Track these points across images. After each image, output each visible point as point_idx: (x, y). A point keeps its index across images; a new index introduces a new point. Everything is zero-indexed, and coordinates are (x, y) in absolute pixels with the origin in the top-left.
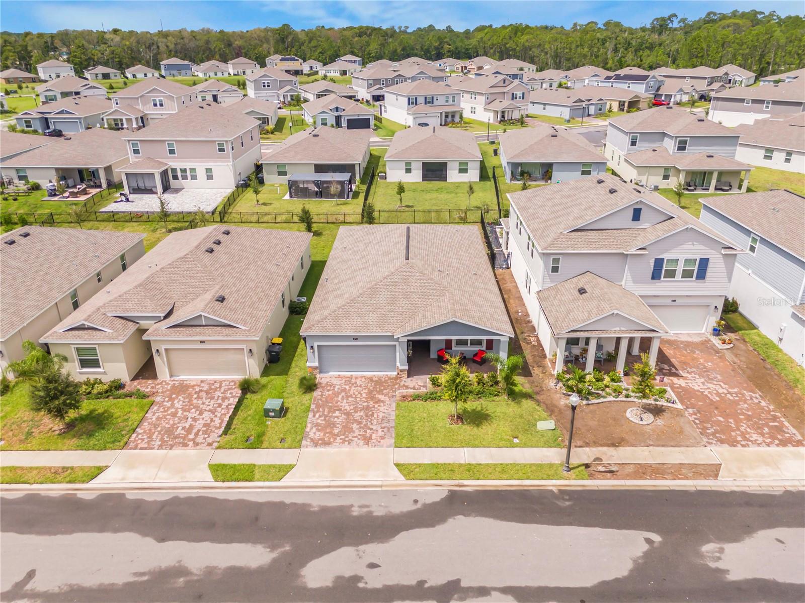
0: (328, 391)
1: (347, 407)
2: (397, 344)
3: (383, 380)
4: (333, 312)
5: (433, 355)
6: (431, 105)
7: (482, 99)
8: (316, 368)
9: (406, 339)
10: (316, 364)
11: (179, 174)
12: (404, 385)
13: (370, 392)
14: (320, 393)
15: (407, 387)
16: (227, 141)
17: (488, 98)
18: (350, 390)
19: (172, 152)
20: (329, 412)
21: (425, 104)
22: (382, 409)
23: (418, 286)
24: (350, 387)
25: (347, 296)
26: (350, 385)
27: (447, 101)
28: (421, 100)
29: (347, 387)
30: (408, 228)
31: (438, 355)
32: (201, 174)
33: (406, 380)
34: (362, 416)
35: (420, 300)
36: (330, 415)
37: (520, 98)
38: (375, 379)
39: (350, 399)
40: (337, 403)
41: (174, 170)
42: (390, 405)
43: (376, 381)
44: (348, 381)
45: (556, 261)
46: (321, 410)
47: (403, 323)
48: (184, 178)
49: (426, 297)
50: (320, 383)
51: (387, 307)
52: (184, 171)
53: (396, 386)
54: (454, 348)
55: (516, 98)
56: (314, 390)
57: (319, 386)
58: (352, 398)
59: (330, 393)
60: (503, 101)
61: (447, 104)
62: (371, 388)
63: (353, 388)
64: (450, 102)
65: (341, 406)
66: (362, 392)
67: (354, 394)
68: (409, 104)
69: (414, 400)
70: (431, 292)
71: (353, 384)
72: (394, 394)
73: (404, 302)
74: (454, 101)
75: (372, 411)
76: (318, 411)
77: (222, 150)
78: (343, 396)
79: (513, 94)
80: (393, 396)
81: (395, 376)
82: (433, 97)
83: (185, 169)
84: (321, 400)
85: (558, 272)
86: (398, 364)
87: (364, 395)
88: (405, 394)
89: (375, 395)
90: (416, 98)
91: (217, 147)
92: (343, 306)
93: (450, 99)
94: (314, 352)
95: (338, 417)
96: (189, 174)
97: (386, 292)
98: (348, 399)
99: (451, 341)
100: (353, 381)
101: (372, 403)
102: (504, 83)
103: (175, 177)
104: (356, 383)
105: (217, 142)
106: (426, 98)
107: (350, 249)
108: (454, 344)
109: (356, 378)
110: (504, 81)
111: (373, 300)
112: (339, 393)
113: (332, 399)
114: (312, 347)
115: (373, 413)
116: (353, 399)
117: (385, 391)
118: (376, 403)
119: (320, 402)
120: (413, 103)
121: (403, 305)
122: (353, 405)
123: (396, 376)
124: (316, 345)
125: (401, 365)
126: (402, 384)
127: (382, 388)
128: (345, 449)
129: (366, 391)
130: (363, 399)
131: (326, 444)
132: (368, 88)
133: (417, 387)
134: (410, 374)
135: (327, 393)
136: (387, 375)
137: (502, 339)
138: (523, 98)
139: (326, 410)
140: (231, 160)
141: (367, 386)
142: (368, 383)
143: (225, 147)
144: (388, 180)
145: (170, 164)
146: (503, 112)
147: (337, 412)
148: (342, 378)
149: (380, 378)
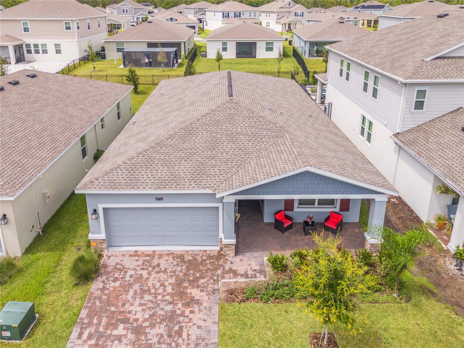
0: (115, 280)
1: (139, 316)
2: (220, 205)
3: (200, 260)
4: (129, 160)
5: (268, 218)
6: (239, 18)
7: (274, 16)
8: (102, 241)
9: (232, 199)
10: (102, 236)
11: (33, 49)
12: (231, 270)
13: (179, 283)
14: (101, 285)
15: (235, 274)
16: (72, 21)
17: (278, 15)
18: (148, 279)
19: (26, 30)
20: (107, 327)
21: (235, 17)
22: (196, 318)
23: (246, 125)
24: (149, 274)
25: (152, 138)
26: (150, 269)
27: (250, 16)
28: (232, 15)
29: (145, 273)
30: (229, 73)
31: (276, 219)
32: (51, 49)
33: (233, 260)
34: (162, 336)
35: (250, 143)
36: (109, 332)
37: (300, 16)
38: (188, 258)
39: (147, 297)
40: (124, 305)
41: (28, 46)
42: (210, 309)
43: (189, 261)
44: (148, 261)
45: (422, 94)
46: (95, 321)
47: (229, 175)
48: (37, 52)
49: (259, 139)
50: (105, 266)
51: (205, 153)
52: (36, 46)
53: (219, 272)
54: (296, 209)
55: (298, 16)
56: (93, 279)
57: (102, 270)
58: (150, 294)
59: (118, 284)
60: (289, 17)
61: (250, 18)
62: (181, 275)
63: (154, 275)
64: (252, 17)
65: (130, 312)
66: (166, 283)
67: (154, 287)
68: (223, 17)
69: (248, 299)
70: (265, 132)
71: (154, 268)
72: (216, 287)
73: (229, 146)
74: (255, 16)
75: (179, 322)
76: (90, 324)
77: (68, 28)
78: (135, 292)
79: (296, 13)
80: (214, 291)
81: (216, 253)
82: (240, 13)
83: (38, 45)
84: (100, 298)
85: (422, 109)
86: (221, 235)
87: (169, 289)
88: (232, 286)
89: (186, 288)
90: (228, 13)
91: (65, 26)
92: (145, 151)
93: (253, 14)
94: (97, 218)
96: (40, 49)
97: (205, 133)
98: (142, 298)
99: (292, 201)
100: (155, 261)
101: (180, 305)
102: (289, 5)
103: (29, 52)
104: (158, 265)
105: (64, 22)
106: (235, 13)
107: (166, 95)
108: (296, 204)
109: (161, 256)
110: (290, 4)
111: (186, 144)
112: (130, 285)
113: (117, 297)
114: (95, 211)
115: (181, 328)
116: (151, 298)
117: (202, 281)
118: (187, 305)
119: (98, 303)
120: (226, 17)
121: (227, 150)
122: (150, 308)
123: (219, 252)
124: (100, 208)
125: (225, 238)
126: (227, 268)
127: (198, 275)
129: (172, 281)
130: (167, 298)
132: (195, 14)
133: (250, 272)
134: (238, 251)
135: (113, 284)
136: (205, 251)
137: (378, 198)
138: (303, 16)
139: (104, 320)
140: (77, 37)
141: (174, 272)
142: (178, 265)
143: (71, 26)
144: (208, 57)
145: (25, 40)
146: (289, 25)
147: (121, 326)
148: (138, 256)
149: (195, 256)
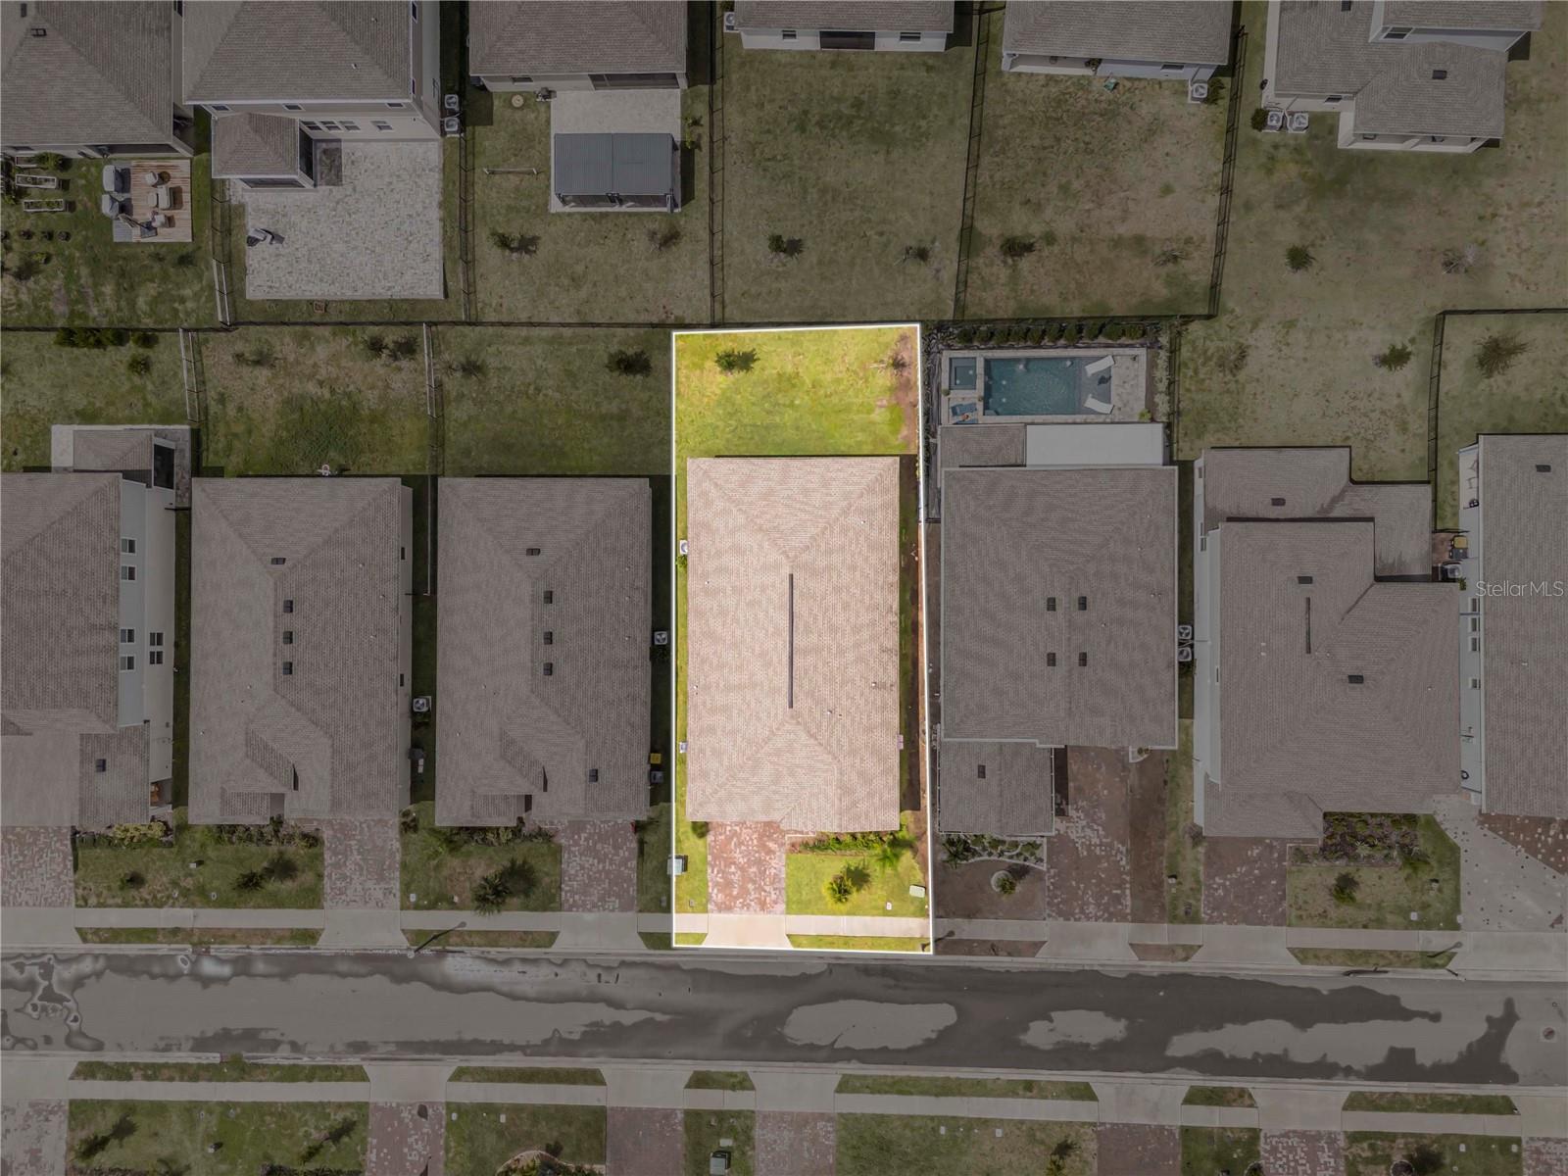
0: (720, 834)
1: (741, 860)
11: (320, 125)
13: (760, 838)
14: (713, 839)
20: (725, 866)
22: (773, 862)
34: (755, 872)
35: (806, 778)
36: (727, 870)
40: (731, 853)
41: (309, 123)
42: (781, 857)
46: (717, 862)
48: (332, 128)
51: (771, 787)
52: (328, 123)
56: (707, 835)
58: (744, 845)
59: (723, 837)
62: (761, 832)
63: (743, 830)
65: (735, 858)
66: (753, 838)
67: (745, 839)
72: (784, 841)
75: (764, 865)
76: (715, 865)
78: (735, 843)
80: (782, 844)
84: (715, 847)
87: (755, 842)
88: (794, 840)
89: (766, 841)
95: (734, 873)
96: (340, 125)
98: (740, 848)
101: (763, 854)
103: (315, 128)
111: (755, 777)
112: (731, 838)
113: (725, 846)
115: (765, 868)
116: (745, 848)
118: (768, 853)
119: (715, 850)
122: (746, 856)
127: (772, 831)
128: (745, 916)
129: (757, 835)
130: (755, 848)
131: (729, 909)
135: (720, 839)
139: (722, 863)
141: (756, 830)
145: (299, 118)
147: (733, 866)
